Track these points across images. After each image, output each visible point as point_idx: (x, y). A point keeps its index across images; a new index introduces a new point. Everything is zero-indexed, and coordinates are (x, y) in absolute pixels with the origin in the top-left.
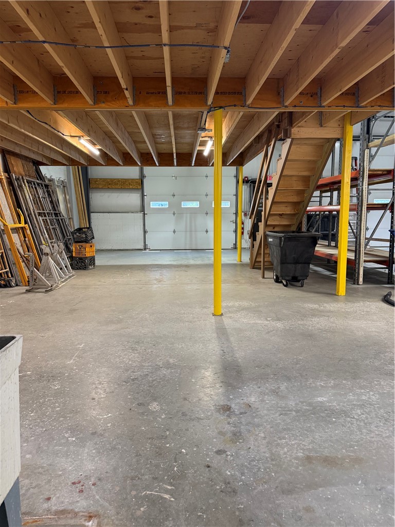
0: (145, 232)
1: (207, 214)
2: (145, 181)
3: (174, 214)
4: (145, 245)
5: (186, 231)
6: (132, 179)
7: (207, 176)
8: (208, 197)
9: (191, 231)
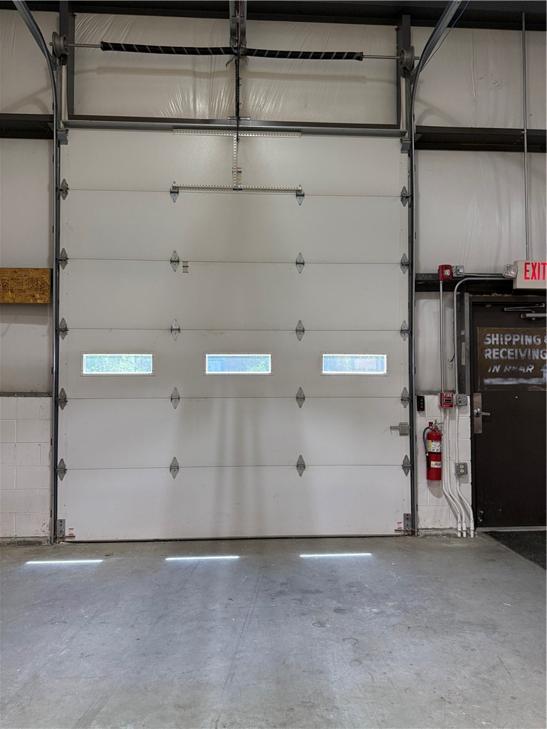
0: (58, 470)
1: (300, 398)
2: (65, 274)
3: (175, 398)
4: (56, 524)
5: (220, 466)
6: (15, 271)
7: (300, 263)
8: (305, 336)
9: (239, 465)
